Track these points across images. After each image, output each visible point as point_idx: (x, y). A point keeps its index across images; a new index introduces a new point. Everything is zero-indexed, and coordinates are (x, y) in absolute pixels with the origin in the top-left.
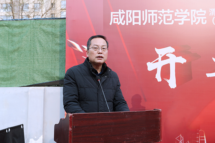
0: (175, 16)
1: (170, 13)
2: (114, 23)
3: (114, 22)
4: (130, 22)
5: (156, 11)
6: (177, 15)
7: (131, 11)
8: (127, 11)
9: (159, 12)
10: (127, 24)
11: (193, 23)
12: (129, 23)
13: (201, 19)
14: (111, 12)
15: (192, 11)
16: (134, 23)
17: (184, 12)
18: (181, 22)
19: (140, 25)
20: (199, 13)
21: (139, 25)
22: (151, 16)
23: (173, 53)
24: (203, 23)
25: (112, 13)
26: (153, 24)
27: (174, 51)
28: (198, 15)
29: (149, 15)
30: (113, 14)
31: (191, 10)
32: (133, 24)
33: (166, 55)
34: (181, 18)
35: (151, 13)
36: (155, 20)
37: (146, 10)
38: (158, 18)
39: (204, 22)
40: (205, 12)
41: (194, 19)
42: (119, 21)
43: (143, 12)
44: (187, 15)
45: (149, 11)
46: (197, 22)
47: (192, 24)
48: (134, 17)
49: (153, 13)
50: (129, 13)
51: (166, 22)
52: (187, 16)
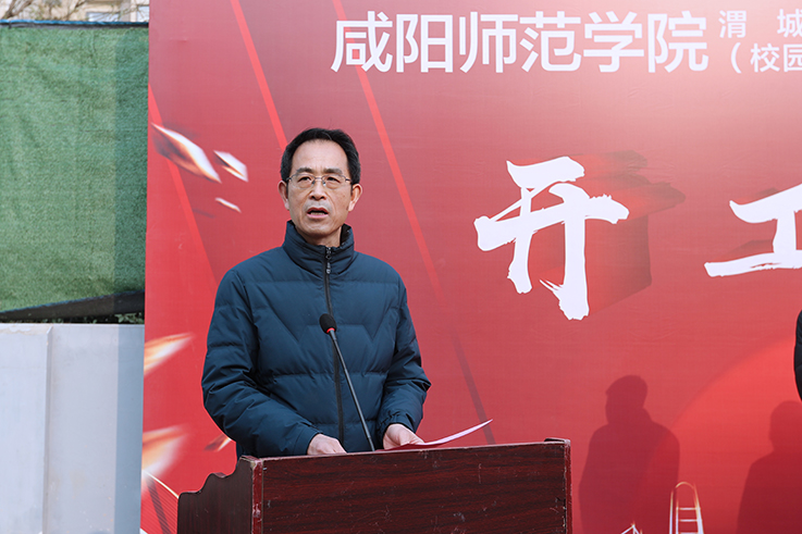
0: (587, 37)
1: (568, 27)
2: (348, 63)
3: (350, 61)
4: (411, 59)
5: (514, 18)
6: (595, 33)
7: (416, 16)
8: (401, 18)
9: (524, 21)
10: (400, 69)
11: (657, 65)
12: (405, 64)
13: (686, 52)
14: (338, 22)
15: (652, 18)
16: (426, 66)
17: (620, 22)
18: (608, 61)
19: (451, 71)
20: (679, 27)
21: (447, 71)
22: (492, 39)
23: (578, 183)
24: (693, 66)
25: (341, 25)
26: (499, 69)
27: (583, 175)
28: (676, 34)
29: (486, 33)
30: (347, 30)
31: (650, 16)
32: (424, 69)
33: (551, 191)
34: (609, 46)
35: (492, 25)
36: (506, 54)
37: (474, 15)
38: (519, 47)
39: (699, 61)
40: (702, 22)
41: (658, 52)
42: (368, 56)
43: (462, 20)
44: (632, 33)
45: (484, 18)
46: (669, 61)
47: (652, 69)
48: (426, 41)
49: (499, 25)
50: (407, 24)
51: (551, 62)
52: (631, 37)
